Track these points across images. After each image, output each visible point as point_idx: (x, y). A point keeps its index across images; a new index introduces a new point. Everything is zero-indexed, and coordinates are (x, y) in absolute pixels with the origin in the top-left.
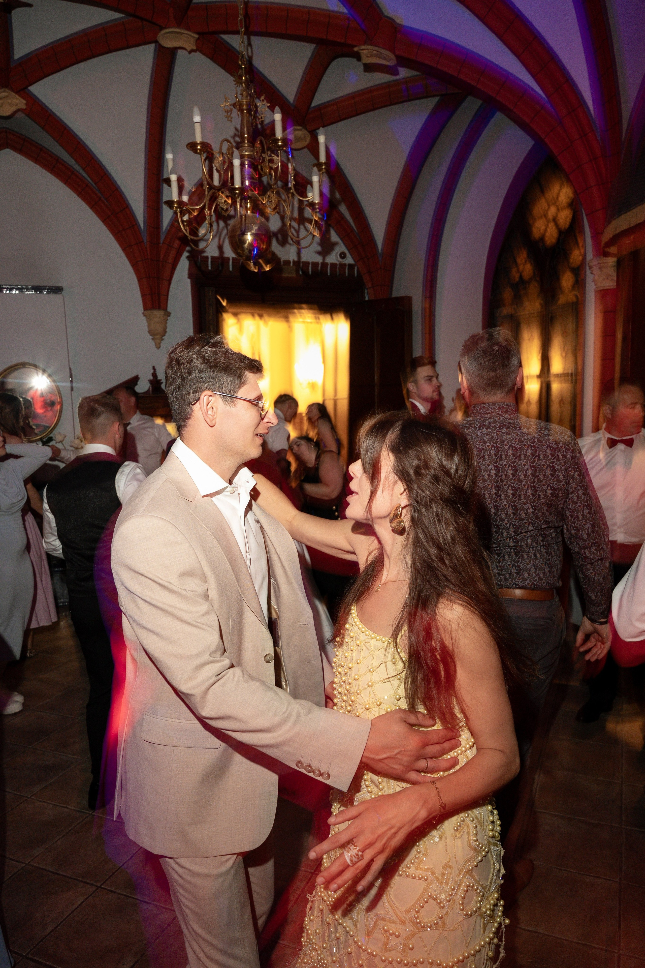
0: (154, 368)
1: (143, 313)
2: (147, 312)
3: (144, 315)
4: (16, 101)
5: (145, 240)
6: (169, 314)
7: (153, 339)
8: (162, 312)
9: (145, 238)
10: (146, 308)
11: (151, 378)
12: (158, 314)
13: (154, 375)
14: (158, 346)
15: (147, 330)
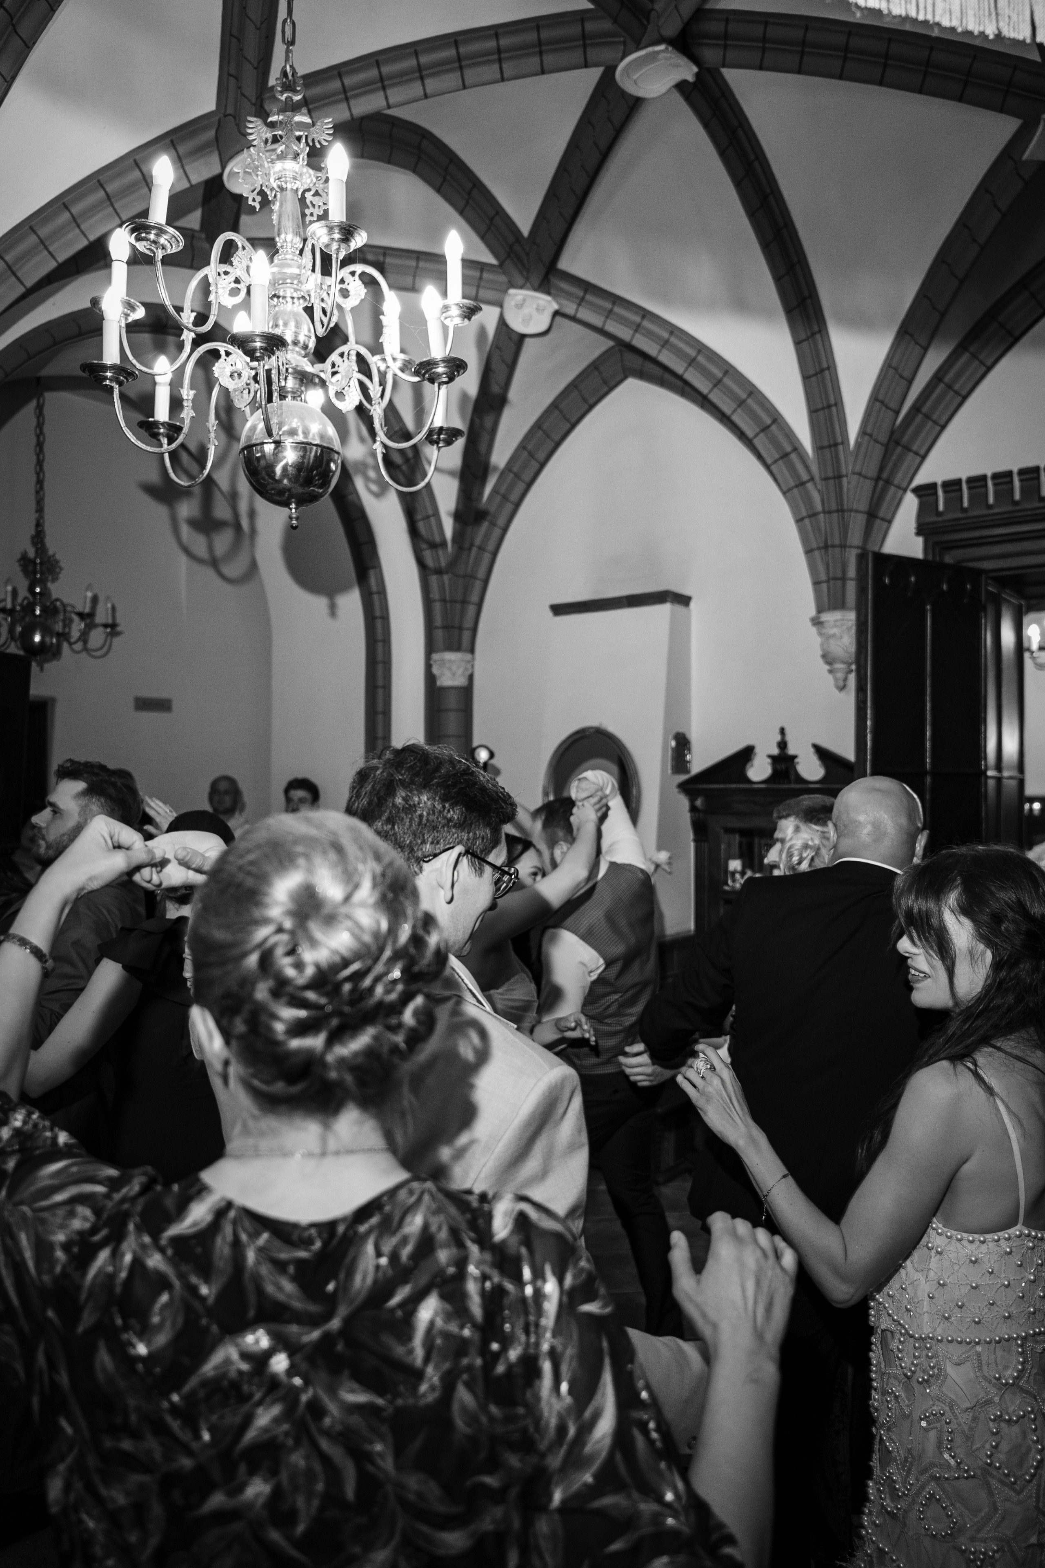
0: (782, 731)
1: (813, 619)
3: (813, 623)
4: (541, 302)
7: (830, 671)
9: (816, 471)
10: (820, 609)
11: (775, 751)
13: (783, 745)
14: (841, 683)
15: (820, 653)
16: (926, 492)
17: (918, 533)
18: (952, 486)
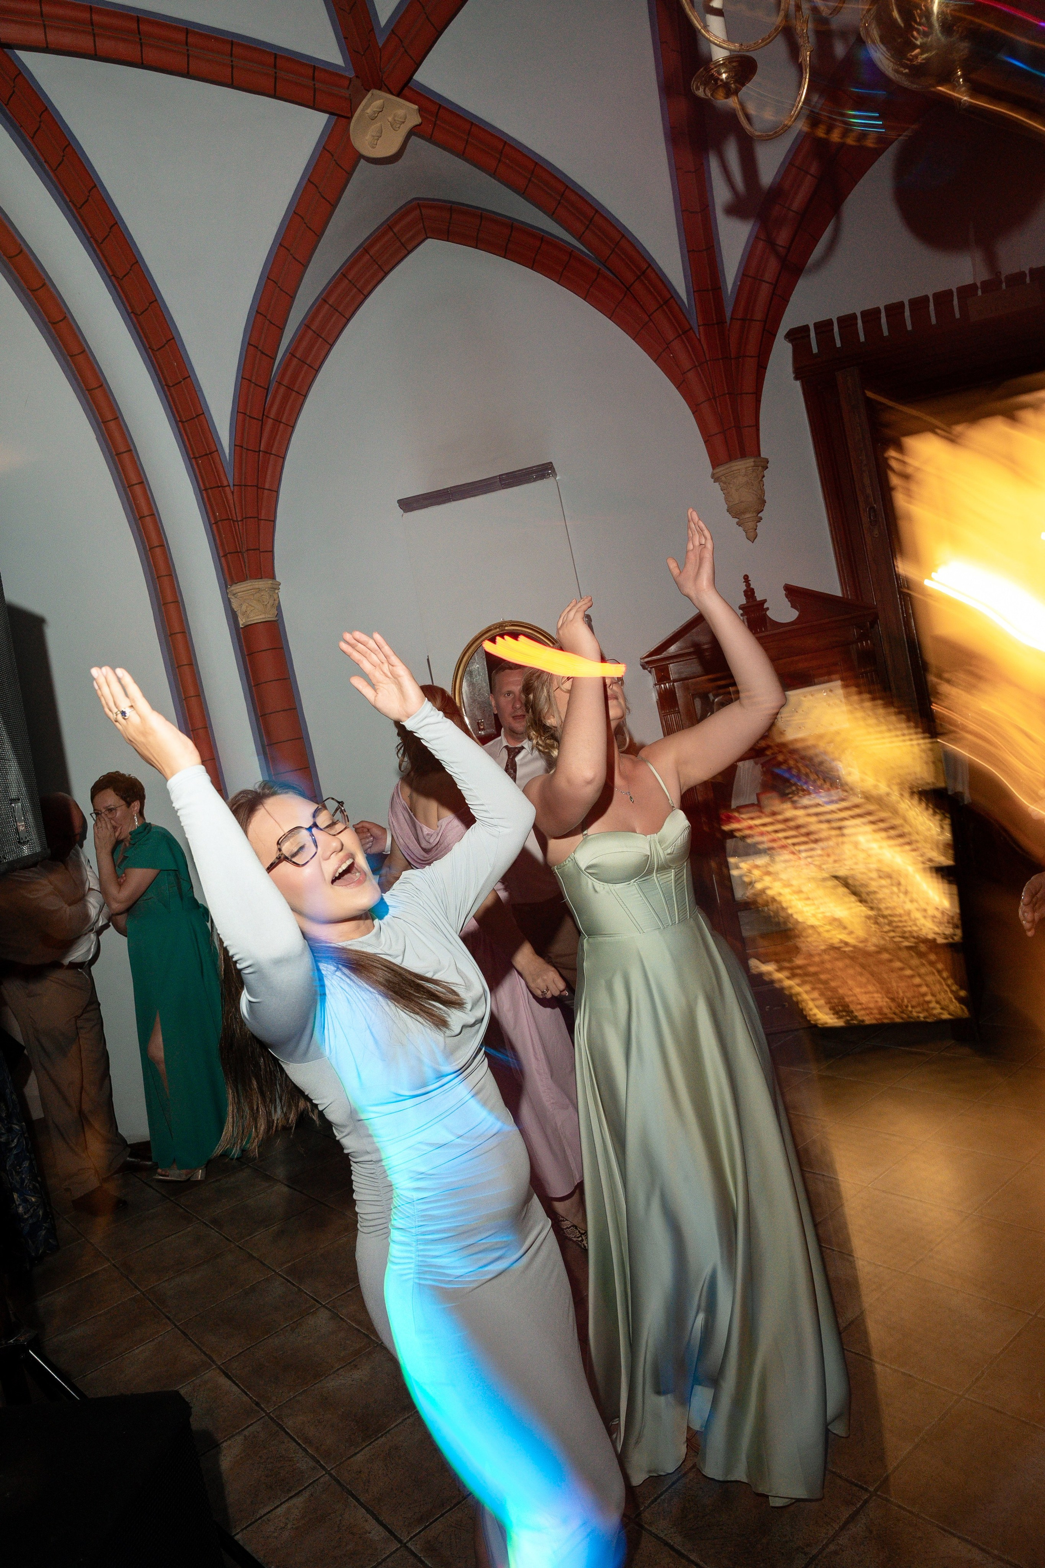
0: (746, 578)
1: (713, 476)
2: (720, 470)
3: (716, 479)
4: (401, 112)
5: (695, 326)
6: (764, 465)
7: (738, 524)
8: (749, 462)
9: (694, 319)
10: (715, 463)
11: (743, 601)
12: (742, 466)
13: (749, 593)
14: (752, 534)
15: (726, 507)
16: (797, 336)
17: (796, 378)
18: (824, 327)
